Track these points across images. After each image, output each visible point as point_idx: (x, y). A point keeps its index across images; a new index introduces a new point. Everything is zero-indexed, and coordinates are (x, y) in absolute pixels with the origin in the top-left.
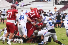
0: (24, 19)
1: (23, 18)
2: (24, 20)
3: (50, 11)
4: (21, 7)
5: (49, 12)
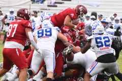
0: (51, 35)
1: (49, 33)
2: (50, 37)
3: (115, 15)
4: (48, 6)
5: (113, 17)
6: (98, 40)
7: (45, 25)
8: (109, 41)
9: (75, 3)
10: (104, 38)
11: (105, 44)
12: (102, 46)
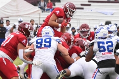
6: (101, 45)
7: (46, 33)
8: (112, 46)
9: (87, 11)
10: (107, 43)
11: (108, 49)
12: (105, 50)
